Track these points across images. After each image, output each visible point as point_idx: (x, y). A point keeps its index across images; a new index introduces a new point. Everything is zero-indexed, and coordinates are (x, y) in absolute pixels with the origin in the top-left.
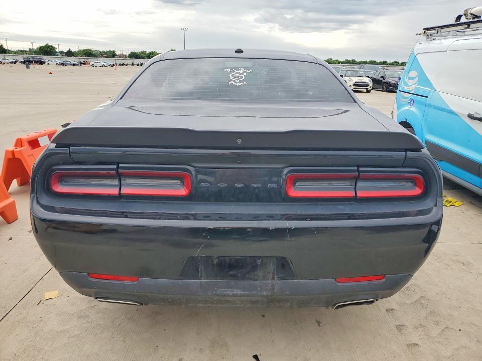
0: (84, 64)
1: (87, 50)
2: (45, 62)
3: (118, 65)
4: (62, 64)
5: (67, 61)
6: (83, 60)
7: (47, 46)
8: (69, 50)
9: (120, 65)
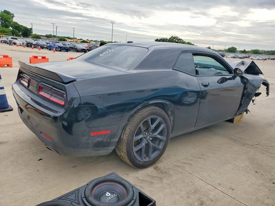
0: (248, 58)
1: (256, 50)
2: (225, 56)
3: (270, 59)
4: (234, 57)
5: (237, 56)
6: (248, 55)
7: (233, 48)
8: (245, 50)
9: (272, 59)
